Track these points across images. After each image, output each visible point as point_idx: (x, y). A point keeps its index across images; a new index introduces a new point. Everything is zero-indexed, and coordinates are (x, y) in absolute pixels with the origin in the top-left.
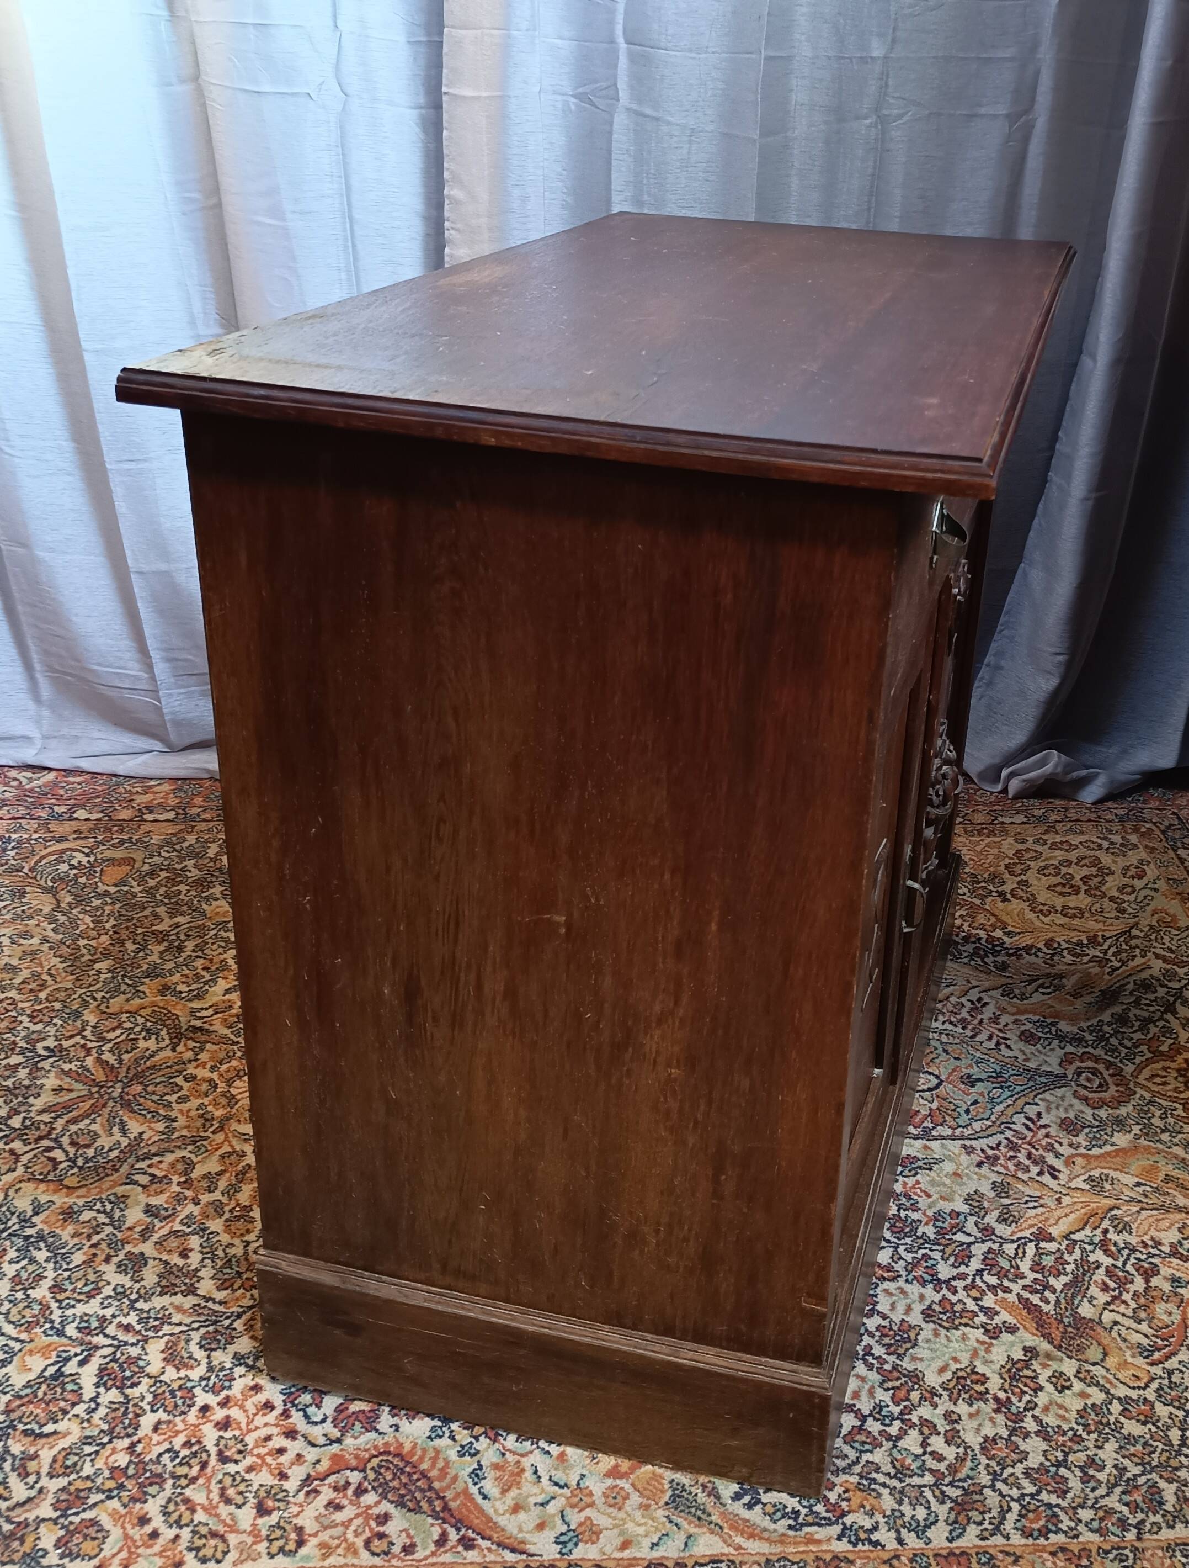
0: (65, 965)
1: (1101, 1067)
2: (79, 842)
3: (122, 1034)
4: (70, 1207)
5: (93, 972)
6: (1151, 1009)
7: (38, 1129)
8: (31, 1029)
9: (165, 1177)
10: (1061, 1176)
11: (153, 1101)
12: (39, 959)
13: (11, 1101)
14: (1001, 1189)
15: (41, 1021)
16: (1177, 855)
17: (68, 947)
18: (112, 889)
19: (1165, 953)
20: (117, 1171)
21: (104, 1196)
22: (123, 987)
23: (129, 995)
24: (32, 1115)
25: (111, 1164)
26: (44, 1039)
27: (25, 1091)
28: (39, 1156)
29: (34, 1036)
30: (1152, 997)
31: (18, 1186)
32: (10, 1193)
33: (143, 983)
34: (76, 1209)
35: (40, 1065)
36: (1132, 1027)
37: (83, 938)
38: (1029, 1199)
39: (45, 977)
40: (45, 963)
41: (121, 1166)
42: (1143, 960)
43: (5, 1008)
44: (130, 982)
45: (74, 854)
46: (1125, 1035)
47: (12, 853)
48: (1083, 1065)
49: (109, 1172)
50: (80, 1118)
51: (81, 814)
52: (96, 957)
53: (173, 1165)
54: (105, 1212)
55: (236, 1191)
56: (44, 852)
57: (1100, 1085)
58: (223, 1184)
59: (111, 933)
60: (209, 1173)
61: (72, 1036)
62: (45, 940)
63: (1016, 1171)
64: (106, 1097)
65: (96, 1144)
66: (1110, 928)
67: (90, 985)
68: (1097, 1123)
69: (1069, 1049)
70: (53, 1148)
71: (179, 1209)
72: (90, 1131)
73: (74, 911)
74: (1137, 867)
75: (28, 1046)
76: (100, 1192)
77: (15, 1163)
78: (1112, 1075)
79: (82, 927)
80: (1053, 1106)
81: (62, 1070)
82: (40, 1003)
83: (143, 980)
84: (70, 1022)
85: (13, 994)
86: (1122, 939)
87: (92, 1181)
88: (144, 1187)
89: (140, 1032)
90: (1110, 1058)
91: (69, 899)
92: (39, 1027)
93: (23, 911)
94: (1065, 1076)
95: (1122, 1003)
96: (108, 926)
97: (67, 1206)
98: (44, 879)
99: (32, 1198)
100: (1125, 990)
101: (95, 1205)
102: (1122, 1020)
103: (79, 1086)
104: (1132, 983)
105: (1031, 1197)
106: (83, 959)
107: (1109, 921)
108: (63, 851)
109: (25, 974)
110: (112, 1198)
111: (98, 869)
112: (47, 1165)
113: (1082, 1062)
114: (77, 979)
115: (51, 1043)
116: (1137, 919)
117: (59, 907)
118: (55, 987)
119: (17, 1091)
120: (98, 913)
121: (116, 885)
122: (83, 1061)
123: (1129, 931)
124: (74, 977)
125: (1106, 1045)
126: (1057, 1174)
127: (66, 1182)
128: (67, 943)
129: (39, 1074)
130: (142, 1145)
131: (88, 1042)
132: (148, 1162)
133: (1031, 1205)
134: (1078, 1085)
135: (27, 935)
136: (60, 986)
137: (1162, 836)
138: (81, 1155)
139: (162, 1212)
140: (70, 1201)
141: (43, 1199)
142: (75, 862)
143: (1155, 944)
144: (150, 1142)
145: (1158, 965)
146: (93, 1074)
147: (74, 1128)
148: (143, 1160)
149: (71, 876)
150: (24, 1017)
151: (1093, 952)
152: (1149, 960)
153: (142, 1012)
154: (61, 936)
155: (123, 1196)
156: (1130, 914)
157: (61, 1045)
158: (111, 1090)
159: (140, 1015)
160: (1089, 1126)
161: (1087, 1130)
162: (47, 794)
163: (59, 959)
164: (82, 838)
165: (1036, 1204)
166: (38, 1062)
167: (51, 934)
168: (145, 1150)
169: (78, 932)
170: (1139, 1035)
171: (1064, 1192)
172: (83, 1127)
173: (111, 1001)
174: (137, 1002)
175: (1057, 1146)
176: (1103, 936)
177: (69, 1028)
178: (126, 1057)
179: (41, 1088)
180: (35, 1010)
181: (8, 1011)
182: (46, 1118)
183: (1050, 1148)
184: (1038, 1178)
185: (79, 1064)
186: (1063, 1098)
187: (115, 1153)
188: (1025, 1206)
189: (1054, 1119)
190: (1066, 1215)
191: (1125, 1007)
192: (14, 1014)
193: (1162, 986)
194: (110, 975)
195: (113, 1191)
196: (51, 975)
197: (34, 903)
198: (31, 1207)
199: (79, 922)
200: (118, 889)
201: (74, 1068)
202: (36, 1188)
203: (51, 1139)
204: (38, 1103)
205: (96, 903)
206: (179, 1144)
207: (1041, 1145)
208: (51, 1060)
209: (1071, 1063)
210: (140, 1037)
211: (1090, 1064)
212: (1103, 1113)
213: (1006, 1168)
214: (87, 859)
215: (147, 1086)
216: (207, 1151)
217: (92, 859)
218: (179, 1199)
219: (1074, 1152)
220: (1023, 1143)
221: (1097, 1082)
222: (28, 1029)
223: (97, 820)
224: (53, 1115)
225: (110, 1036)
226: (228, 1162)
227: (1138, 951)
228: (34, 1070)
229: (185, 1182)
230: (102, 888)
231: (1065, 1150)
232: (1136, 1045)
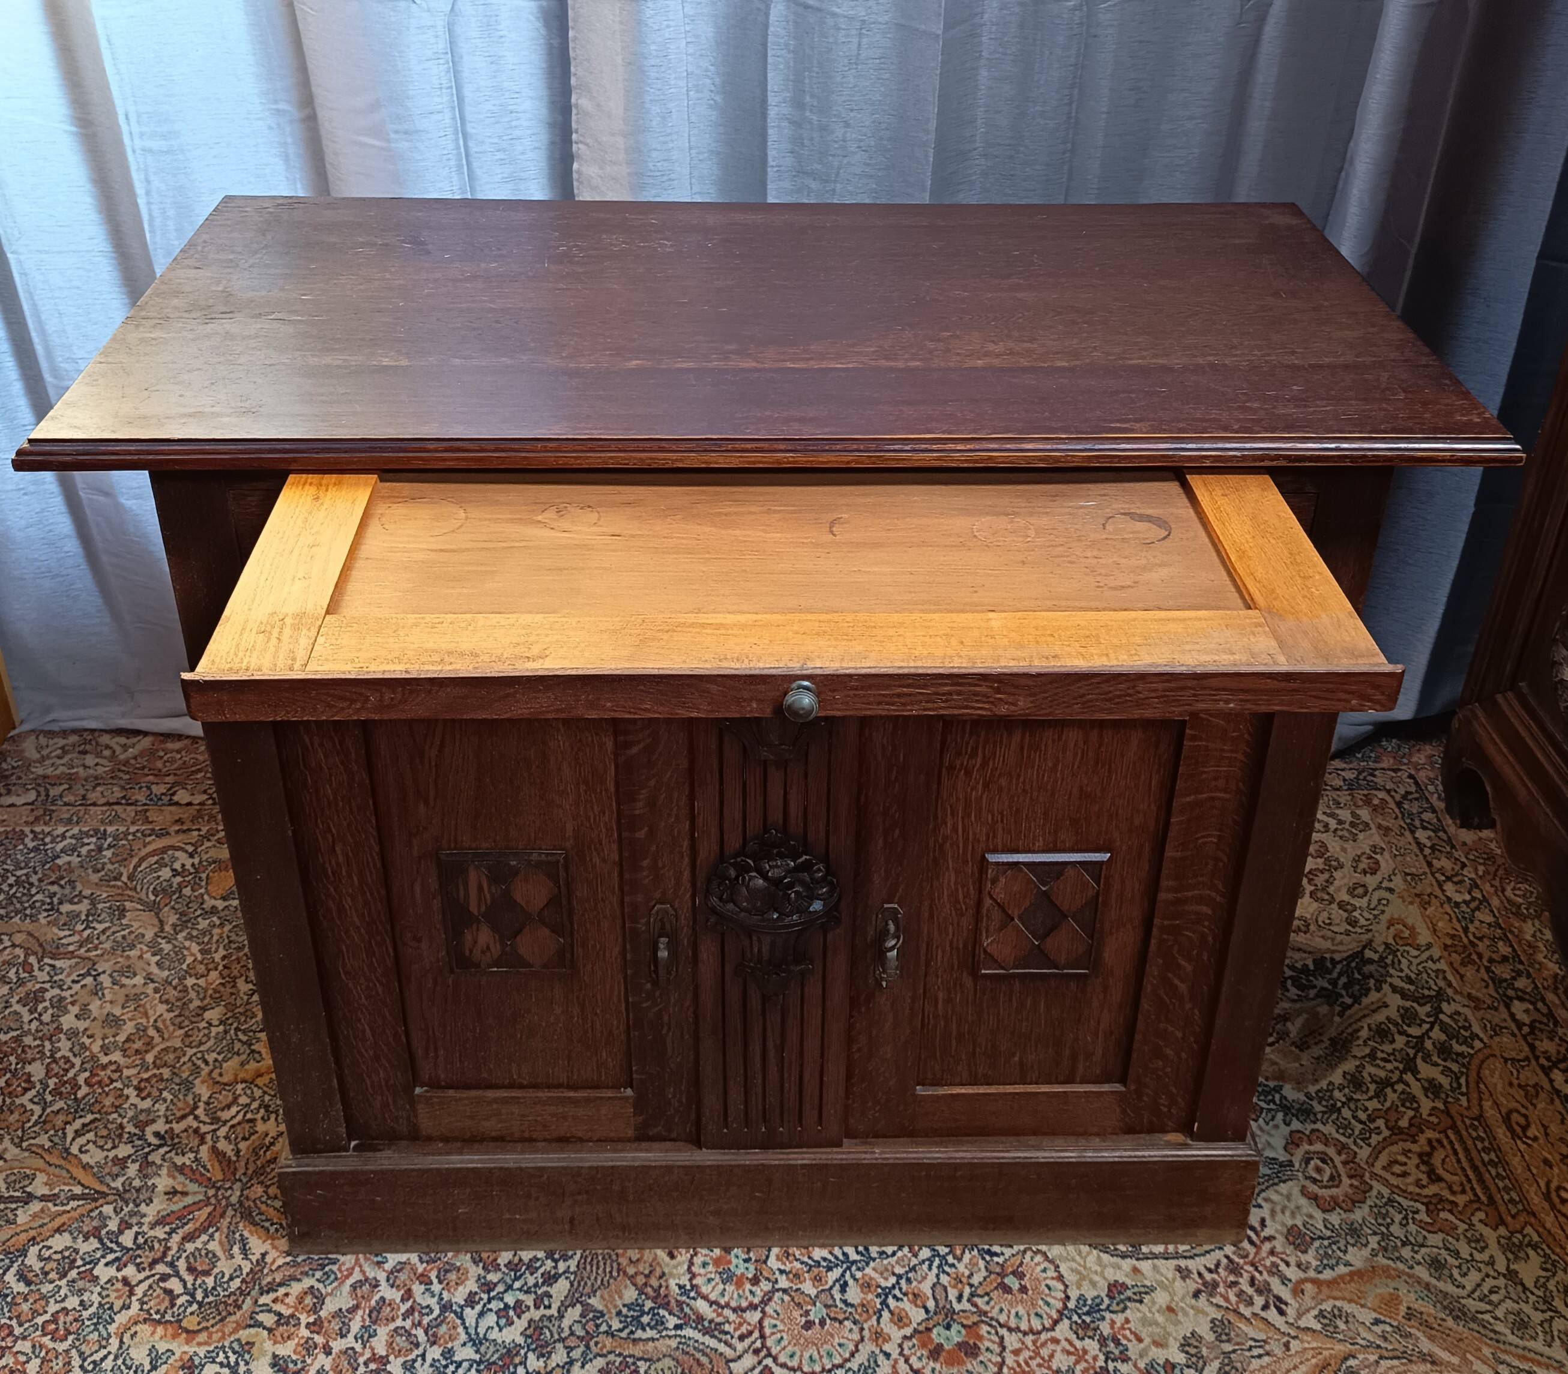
0: (172, 1015)
1: (1331, 1152)
2: (181, 837)
3: (238, 1112)
4: (191, 1358)
5: (204, 1024)
6: (1389, 1066)
7: (152, 1248)
8: (139, 1107)
9: (292, 1316)
10: (1289, 1311)
11: (275, 1209)
12: (144, 1006)
13: (122, 1210)
14: (1221, 1329)
15: (149, 1095)
16: (1415, 839)
17: (175, 988)
18: (220, 904)
19: (1403, 984)
20: (239, 1307)
21: (227, 1344)
22: (237, 1046)
23: (244, 1057)
24: (145, 1228)
25: (233, 1298)
26: (153, 1121)
27: (135, 1195)
28: (155, 1286)
29: (143, 1117)
30: (1388, 1048)
31: (133, 1330)
32: (125, 1340)
33: (258, 1040)
34: (197, 1361)
35: (150, 1158)
36: (1366, 1092)
37: (191, 976)
38: (1253, 1344)
39: (152, 1032)
40: (151, 1012)
41: (243, 1301)
42: (1378, 995)
43: (109, 1077)
44: (244, 1038)
45: (178, 854)
46: (1359, 1105)
47: (108, 854)
48: (1312, 1148)
49: (231, 1309)
50: (197, 1234)
51: (182, 796)
52: (206, 1002)
53: (300, 1300)
54: (228, 1365)
55: (370, 1336)
56: (143, 852)
57: (1332, 1178)
58: (355, 1326)
59: (220, 967)
60: (340, 1310)
61: (184, 1117)
62: (149, 978)
63: (1237, 1303)
64: (224, 1202)
65: (216, 1271)
66: (1340, 948)
67: (201, 1043)
68: (1328, 1233)
69: (1296, 1125)
70: (169, 1276)
71: (309, 1361)
72: (208, 1252)
73: (180, 936)
74: (1370, 857)
75: (137, 1131)
76: (223, 1338)
77: (129, 1297)
78: (1345, 1163)
79: (189, 960)
80: (1278, 1209)
81: (175, 1164)
82: (147, 1070)
83: (258, 1035)
84: (181, 1097)
85: (116, 1056)
86: (1353, 965)
87: (212, 1322)
88: (270, 1330)
89: (258, 1109)
90: (1342, 1139)
91: (173, 919)
92: (147, 1104)
93: (124, 937)
94: (1291, 1164)
95: (1355, 1057)
96: (217, 957)
97: (187, 1357)
98: (144, 891)
99: (149, 1346)
100: (1358, 1038)
101: (218, 1354)
102: (1355, 1081)
103: (193, 1187)
104: (1366, 1028)
105: (1256, 1341)
106: (192, 1006)
107: (1339, 938)
108: (164, 850)
109: (129, 1028)
110: (236, 1346)
111: (204, 876)
112: (164, 1299)
113: (1311, 1144)
114: (187, 1035)
115: (160, 1126)
116: (1370, 935)
117: (162, 930)
118: (162, 1046)
119: (127, 1196)
120: (206, 940)
121: (224, 899)
122: (197, 1152)
123: (1362, 952)
124: (182, 1031)
125: (1337, 1119)
126: (1283, 1307)
127: (184, 1324)
128: (174, 983)
129: (150, 1170)
130: (266, 1271)
131: (201, 1125)
132: (272, 1296)
133: (1255, 1352)
134: (1306, 1178)
135: (129, 971)
136: (168, 1044)
137: (1397, 810)
138: (200, 1286)
139: (291, 1366)
140: (190, 1349)
141: (162, 1347)
142: (177, 866)
143: (1392, 971)
144: (273, 1268)
145: (1395, 1001)
146: (208, 1171)
147: (190, 1247)
148: (268, 1292)
149: (175, 885)
150: (131, 1089)
151: (1322, 983)
152: (1385, 995)
153: (260, 1081)
154: (166, 973)
155: (247, 1343)
156: (1361, 927)
157: (172, 1129)
158: (229, 1192)
159: (256, 1086)
160: (1320, 1238)
161: (1317, 1244)
162: (143, 768)
163: (165, 1007)
164: (184, 832)
165: (1261, 1351)
166: (148, 1153)
167: (155, 970)
168: (269, 1279)
169: (184, 967)
170: (1373, 1105)
171: (1293, 1333)
172: (200, 1246)
173: (225, 1065)
174: (252, 1066)
175: (1283, 1267)
176: (1332, 959)
177: (180, 1105)
178: (243, 1145)
179: (153, 1191)
180: (142, 1080)
181: (112, 1081)
182: (160, 1232)
183: (1274, 1270)
184: (1263, 1314)
185: (192, 1155)
186: (1288, 1197)
187: (236, 1283)
188: (1247, 1354)
189: (1280, 1228)
190: (1295, 1368)
191: (1358, 1063)
192: (119, 1085)
193: (1400, 1033)
194: (221, 1028)
195: (237, 1336)
196: (158, 1030)
197: (136, 925)
198: (148, 1359)
199: (186, 952)
200: (226, 903)
201: (188, 1163)
202: (153, 1333)
203: (166, 1263)
204: (150, 1212)
205: (203, 924)
206: (307, 1269)
207: (1265, 1266)
208: (162, 1151)
209: (1298, 1146)
210: (259, 1116)
211: (1319, 1147)
212: (1335, 1218)
213: (1227, 1300)
214: (191, 861)
215: (267, 1187)
216: (336, 1279)
217: (196, 861)
218: (309, 1347)
219: (1302, 1275)
220: (1246, 1263)
221: (1328, 1172)
222: (135, 1106)
223: (199, 804)
224: (167, 1229)
225: (225, 1115)
226: (359, 1295)
227: (1372, 981)
228: (144, 1164)
229: (314, 1324)
230: (209, 903)
231: (1293, 1273)
232: (1371, 1119)
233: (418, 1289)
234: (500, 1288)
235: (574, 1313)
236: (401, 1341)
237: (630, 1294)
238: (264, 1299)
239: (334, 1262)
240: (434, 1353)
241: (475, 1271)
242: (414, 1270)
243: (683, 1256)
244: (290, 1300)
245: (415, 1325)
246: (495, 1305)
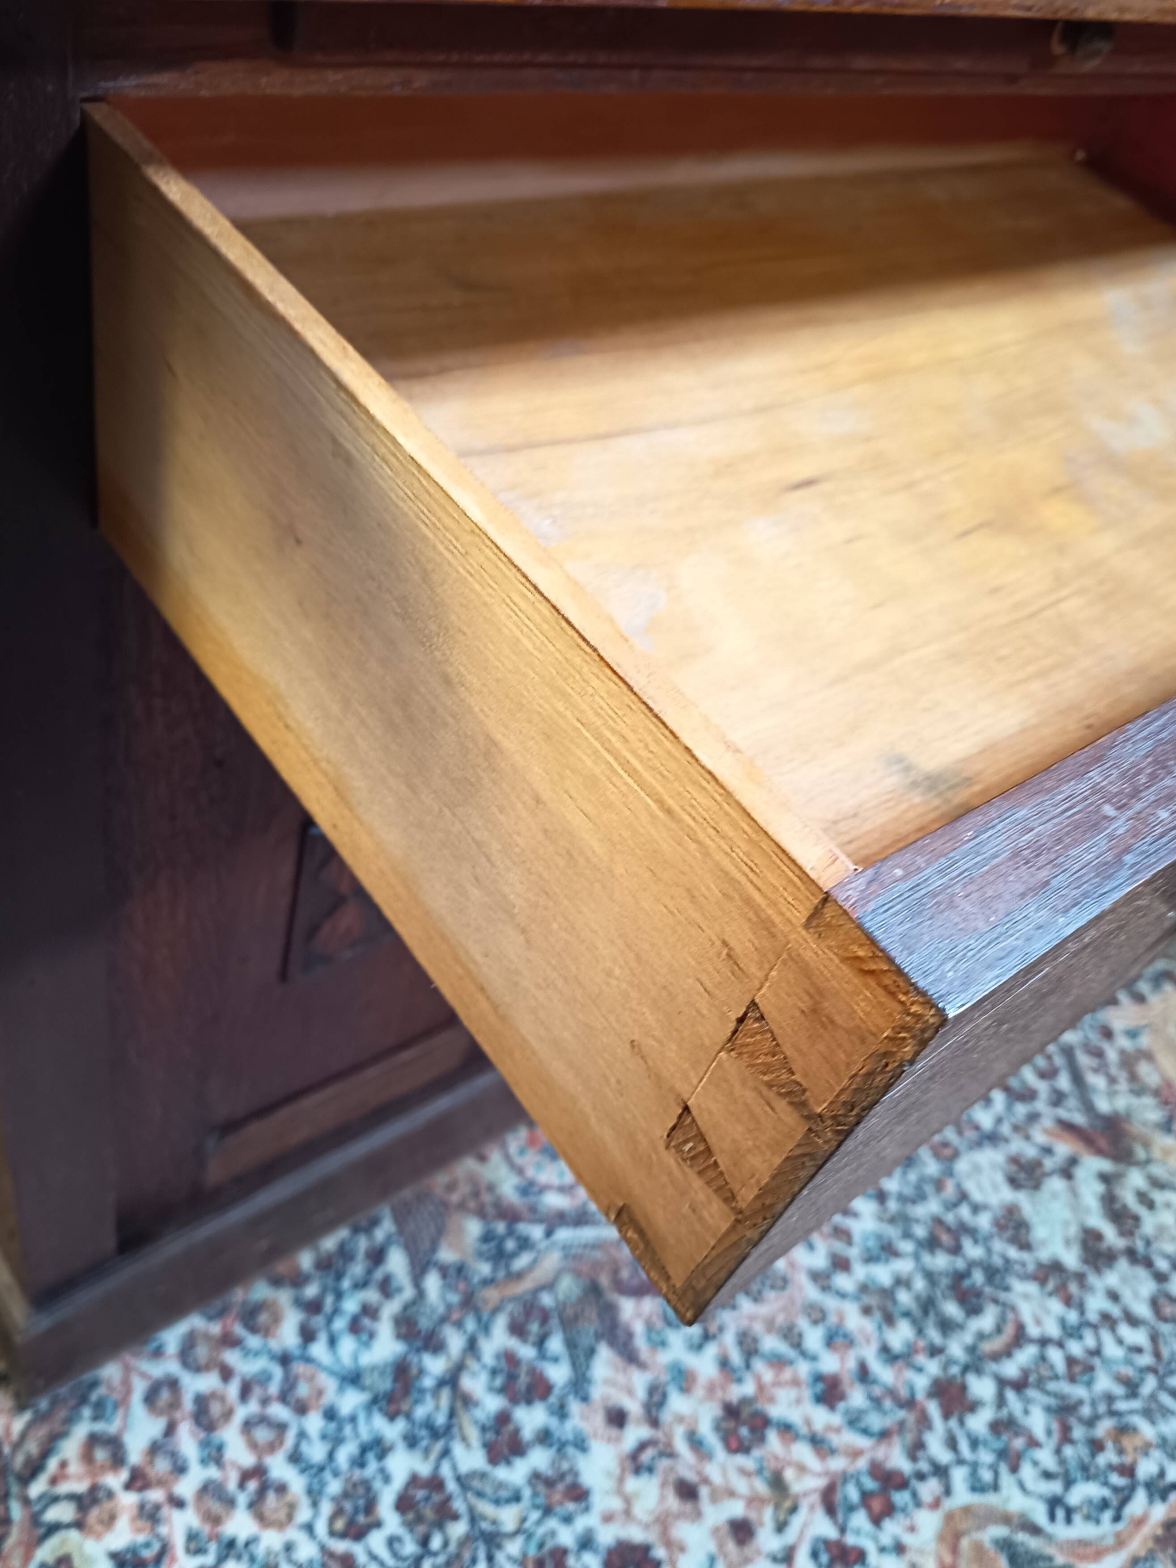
233: (231, 1357)
234: (329, 1301)
235: (432, 1283)
236: (262, 1435)
237: (473, 1228)
238: (36, 1489)
239: (94, 1384)
240: (314, 1423)
241: (284, 1297)
242: (207, 1337)
243: (495, 1156)
244: (74, 1468)
245: (265, 1402)
246: (340, 1324)
